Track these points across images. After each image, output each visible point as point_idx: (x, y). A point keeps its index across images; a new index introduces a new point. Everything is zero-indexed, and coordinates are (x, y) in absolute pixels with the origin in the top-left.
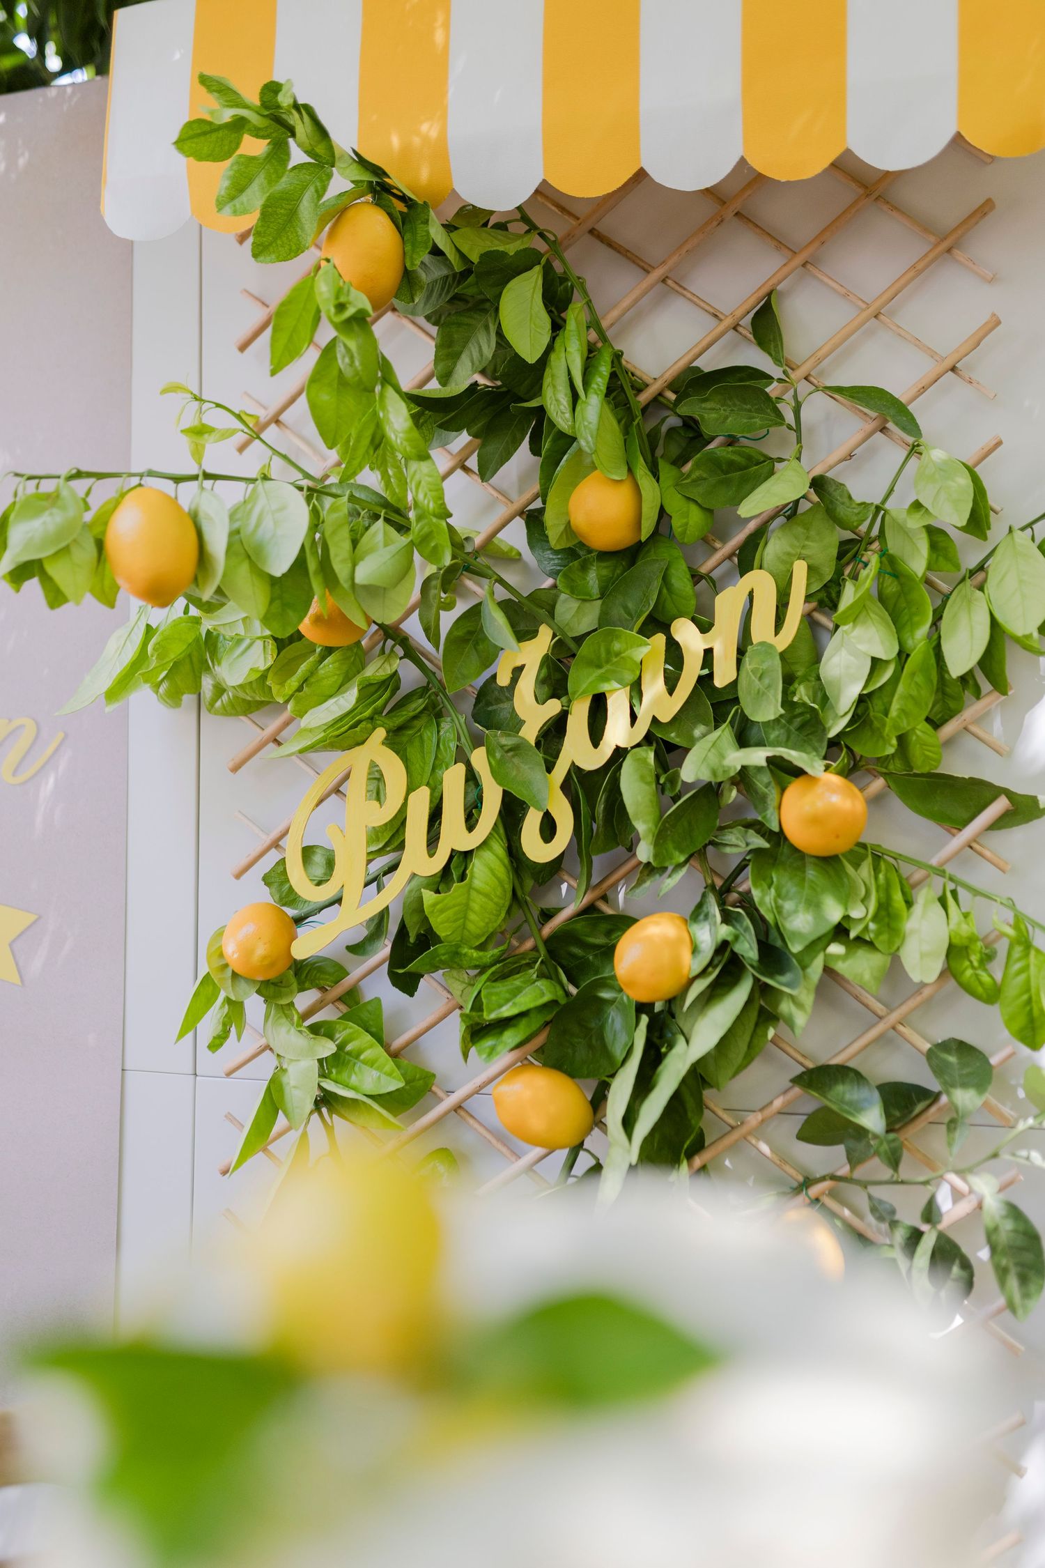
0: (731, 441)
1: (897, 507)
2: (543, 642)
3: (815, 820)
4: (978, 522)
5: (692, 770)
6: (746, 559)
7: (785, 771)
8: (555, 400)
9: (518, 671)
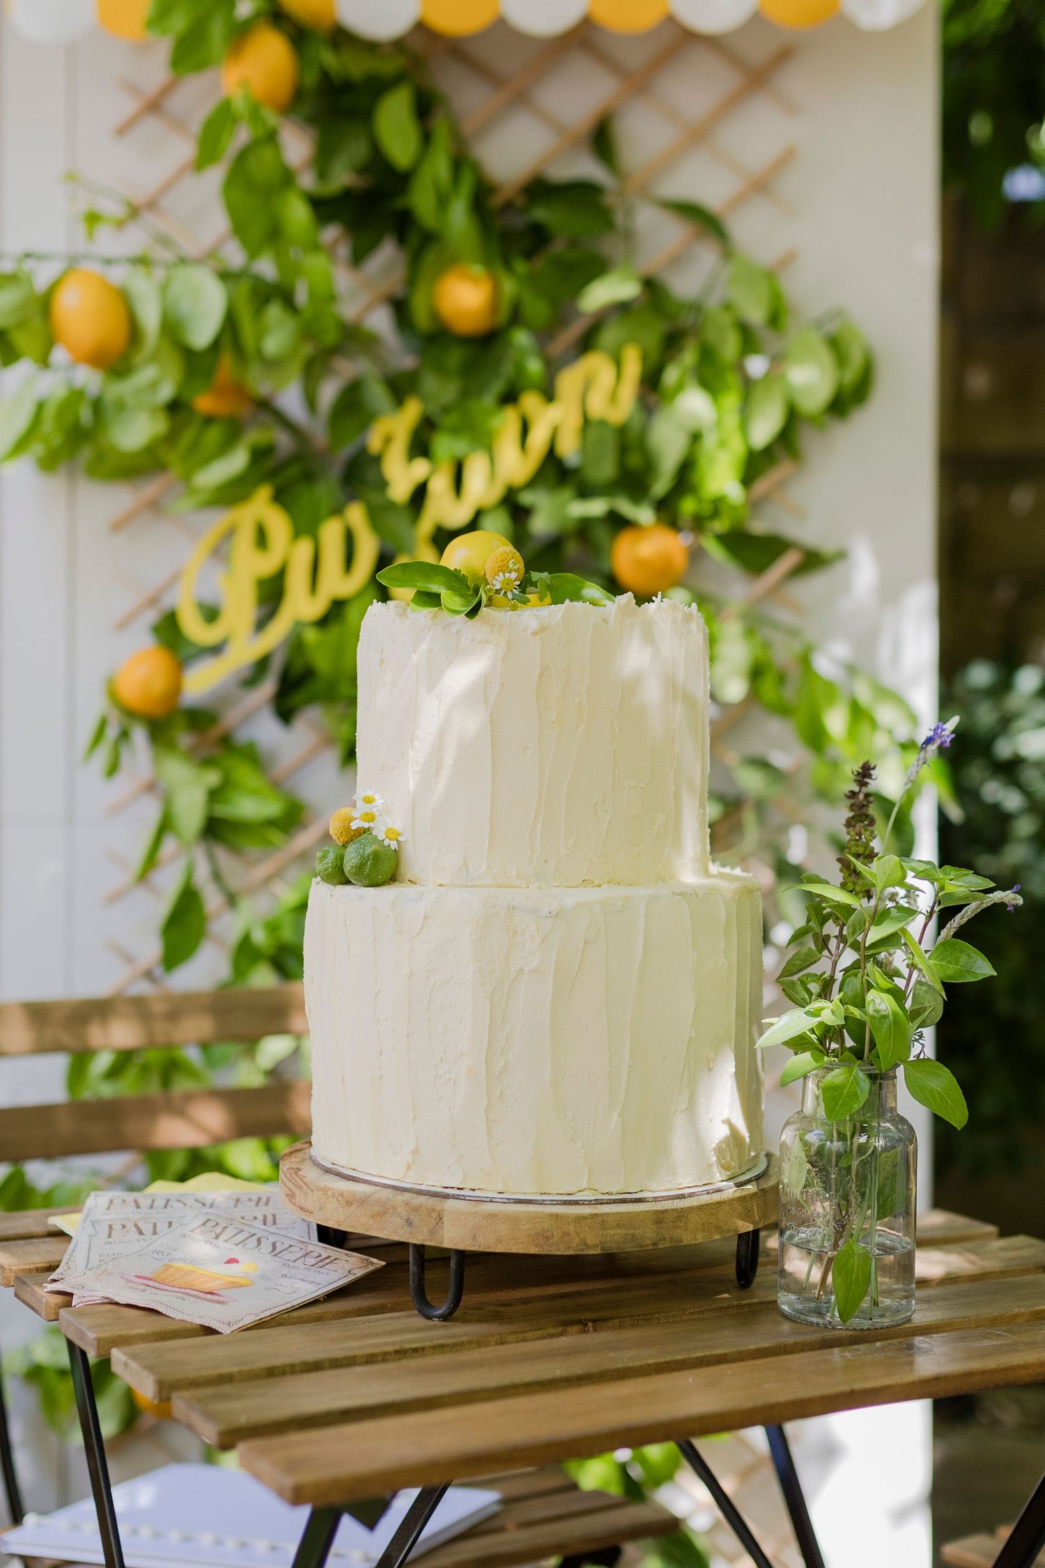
0: (573, 243)
1: (712, 304)
2: (412, 411)
3: (641, 564)
4: (775, 320)
5: (541, 524)
6: (586, 344)
7: (618, 523)
8: (422, 201)
9: (388, 440)
